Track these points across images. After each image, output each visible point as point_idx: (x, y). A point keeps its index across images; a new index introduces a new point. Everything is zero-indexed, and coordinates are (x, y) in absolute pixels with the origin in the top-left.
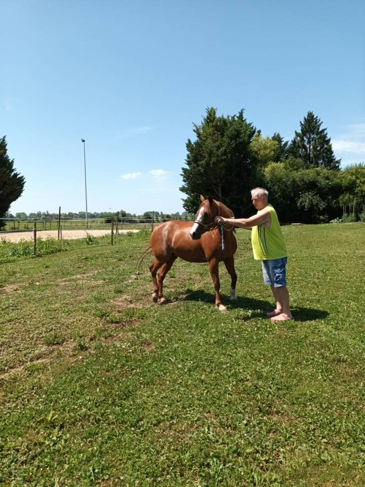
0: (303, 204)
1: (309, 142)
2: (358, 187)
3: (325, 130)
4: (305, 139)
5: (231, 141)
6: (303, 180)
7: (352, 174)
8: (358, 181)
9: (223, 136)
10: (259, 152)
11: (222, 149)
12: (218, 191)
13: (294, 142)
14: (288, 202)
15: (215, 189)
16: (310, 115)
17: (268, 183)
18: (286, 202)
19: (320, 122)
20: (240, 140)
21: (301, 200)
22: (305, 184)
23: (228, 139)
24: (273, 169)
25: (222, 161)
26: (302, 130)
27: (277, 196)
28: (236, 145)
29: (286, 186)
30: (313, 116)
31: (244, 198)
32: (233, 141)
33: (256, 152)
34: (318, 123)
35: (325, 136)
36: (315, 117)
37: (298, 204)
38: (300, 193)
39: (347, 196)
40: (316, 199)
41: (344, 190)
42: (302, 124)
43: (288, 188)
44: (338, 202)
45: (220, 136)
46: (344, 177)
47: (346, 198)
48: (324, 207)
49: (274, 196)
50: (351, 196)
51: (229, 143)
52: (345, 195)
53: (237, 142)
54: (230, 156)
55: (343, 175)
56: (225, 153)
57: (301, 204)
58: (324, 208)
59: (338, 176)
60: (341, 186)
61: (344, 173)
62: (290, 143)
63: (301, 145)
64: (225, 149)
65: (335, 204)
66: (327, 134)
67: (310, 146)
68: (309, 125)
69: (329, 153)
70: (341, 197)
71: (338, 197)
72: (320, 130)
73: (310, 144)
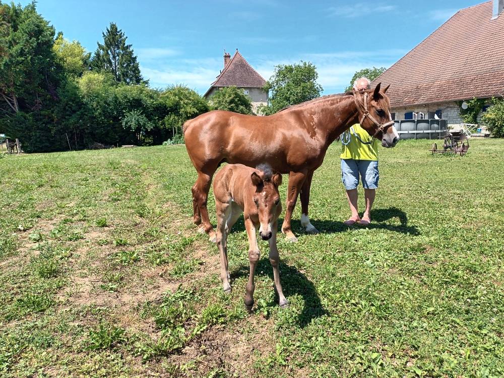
0: (129, 124)
1: (114, 57)
2: (182, 108)
3: (130, 46)
4: (110, 53)
5: (30, 39)
6: (126, 97)
7: (175, 95)
8: (182, 102)
9: (15, 29)
10: (65, 59)
11: (17, 48)
12: (13, 104)
13: (98, 55)
14: (111, 121)
15: (8, 101)
16: (113, 27)
17: (83, 97)
18: (108, 121)
19: (125, 37)
20: (43, 39)
21: (126, 120)
22: (129, 101)
23: (25, 34)
24: (90, 81)
25: (18, 63)
26: (106, 43)
27: (97, 113)
28: (38, 44)
29: (105, 102)
30: (116, 29)
31: (53, 115)
32: (33, 38)
33: (61, 59)
34: (123, 38)
35: (131, 53)
36: (118, 30)
37: (124, 124)
38: (124, 111)
39: (173, 117)
40: (143, 120)
41: (169, 111)
42: (104, 36)
43: (109, 105)
44: (163, 124)
45: (11, 30)
46: (167, 97)
47: (172, 118)
48: (152, 127)
49: (93, 113)
50: (176, 118)
51: (27, 40)
52: (170, 116)
53: (40, 41)
54: (30, 58)
55: (166, 95)
56: (22, 53)
57: (126, 123)
58: (151, 129)
59: (161, 96)
60: (166, 106)
61: (167, 93)
62: (93, 55)
63: (106, 59)
64: (22, 48)
65: (161, 125)
66: (133, 51)
67: (115, 61)
68: (113, 38)
69: (137, 72)
70: (166, 118)
71: (163, 118)
72: (126, 45)
73: (115, 59)
